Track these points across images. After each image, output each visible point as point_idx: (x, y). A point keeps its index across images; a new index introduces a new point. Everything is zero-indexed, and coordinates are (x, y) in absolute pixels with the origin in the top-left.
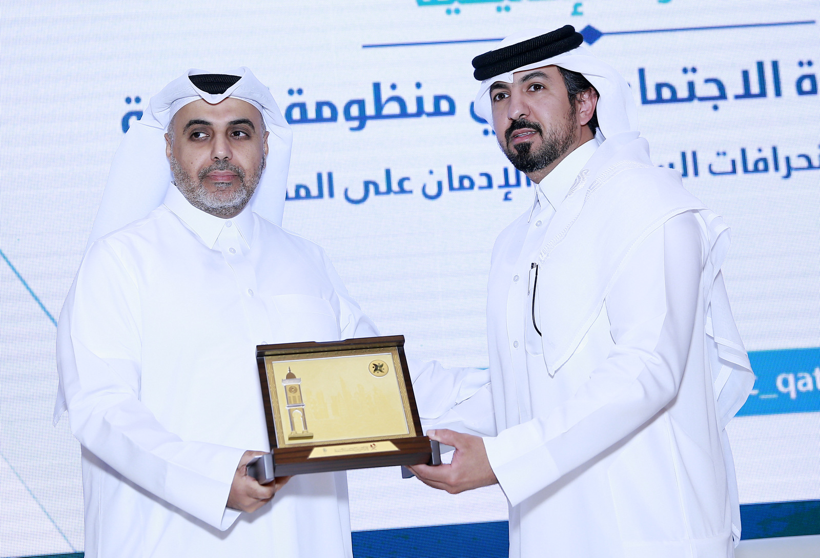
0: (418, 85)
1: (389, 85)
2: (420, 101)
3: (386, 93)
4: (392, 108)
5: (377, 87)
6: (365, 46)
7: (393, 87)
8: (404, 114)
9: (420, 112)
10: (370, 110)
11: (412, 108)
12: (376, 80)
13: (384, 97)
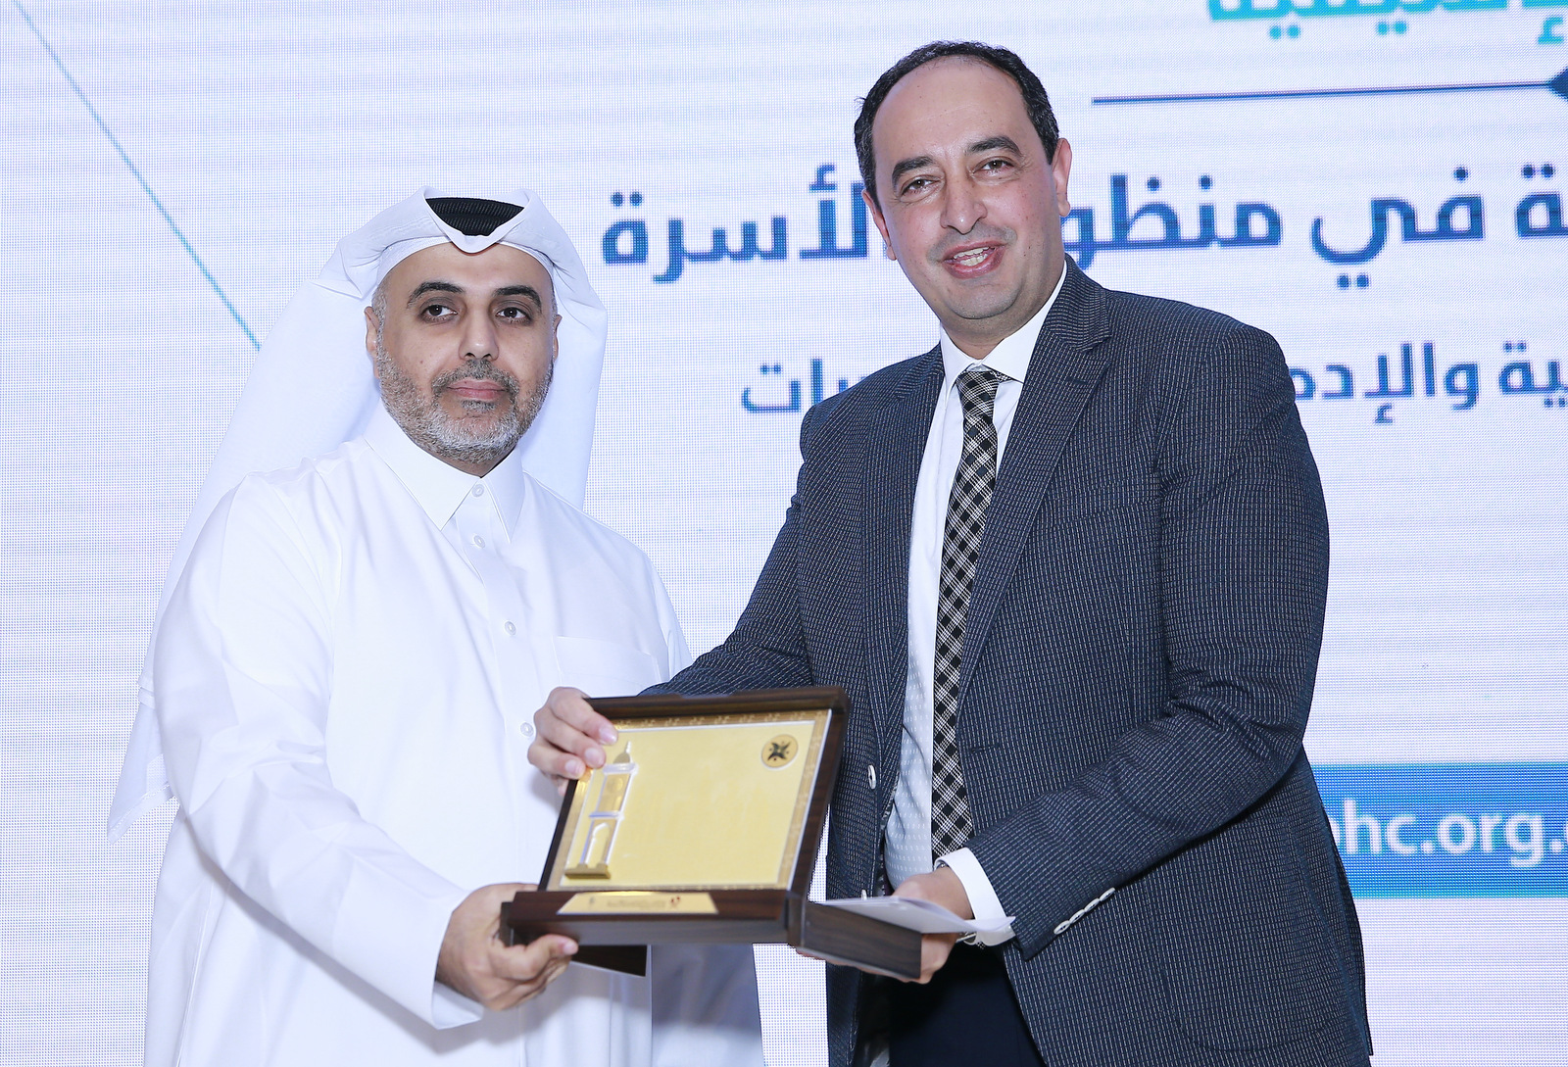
0: (1206, 182)
1: (1145, 179)
2: (1207, 215)
3: (1137, 196)
4: (1150, 228)
5: (1119, 184)
6: (1097, 101)
7: (1154, 184)
8: (1172, 239)
9: (1207, 237)
10: (1103, 231)
11: (1190, 228)
12: (1119, 170)
13: (1134, 203)
